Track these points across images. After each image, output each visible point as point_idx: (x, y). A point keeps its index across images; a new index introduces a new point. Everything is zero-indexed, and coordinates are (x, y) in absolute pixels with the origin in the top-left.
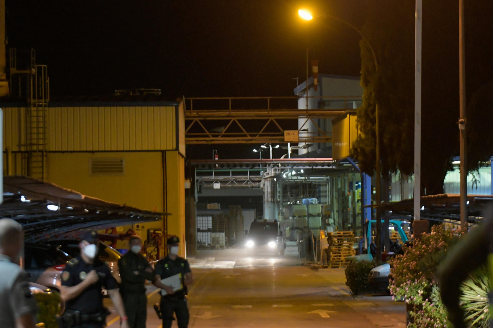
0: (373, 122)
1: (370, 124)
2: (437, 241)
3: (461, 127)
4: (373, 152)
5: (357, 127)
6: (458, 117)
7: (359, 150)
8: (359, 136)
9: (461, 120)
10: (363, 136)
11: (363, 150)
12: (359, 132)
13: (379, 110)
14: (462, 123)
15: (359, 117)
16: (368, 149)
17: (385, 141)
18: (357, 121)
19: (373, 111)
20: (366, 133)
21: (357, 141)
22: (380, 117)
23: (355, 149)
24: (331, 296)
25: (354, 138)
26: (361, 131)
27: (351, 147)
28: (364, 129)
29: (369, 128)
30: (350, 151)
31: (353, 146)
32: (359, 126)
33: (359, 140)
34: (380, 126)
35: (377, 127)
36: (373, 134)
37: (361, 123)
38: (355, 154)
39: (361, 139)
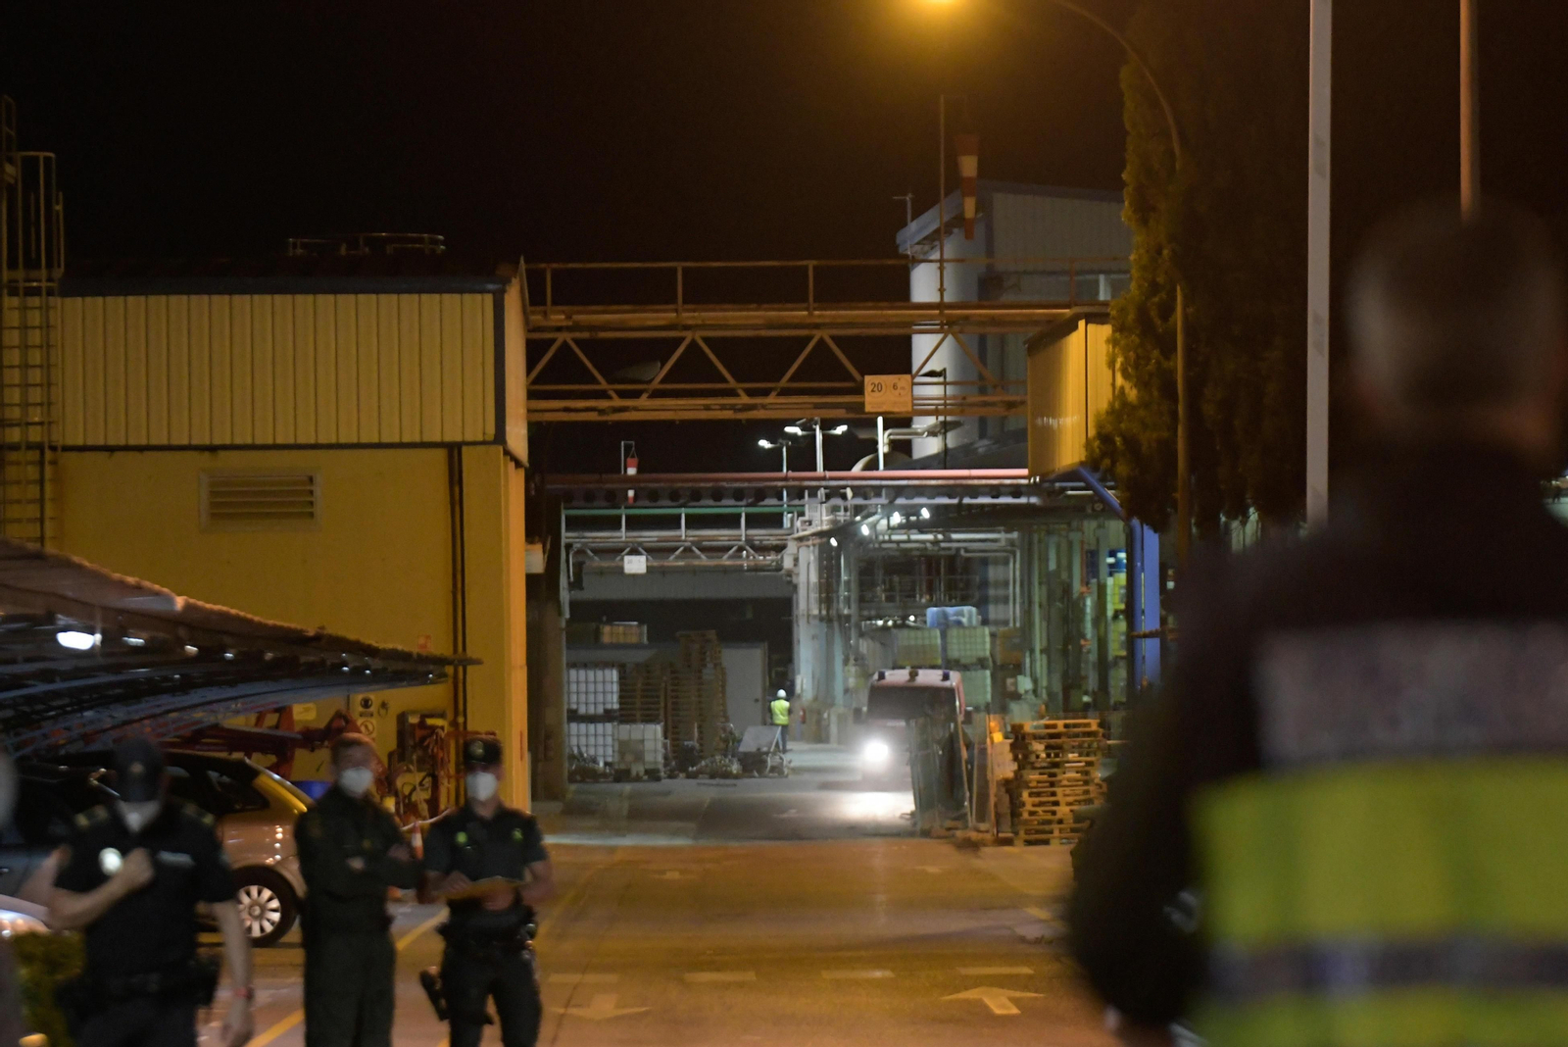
0: (1168, 350)
1: (1156, 353)
4: (1167, 448)
5: (1111, 364)
7: (1118, 440)
8: (1120, 395)
10: (1132, 394)
11: (1131, 443)
12: (1120, 380)
13: (1185, 307)
15: (1120, 328)
16: (1148, 440)
17: (1209, 409)
18: (1113, 342)
19: (1167, 311)
20: (1142, 384)
21: (1111, 411)
22: (1190, 331)
23: (1104, 438)
24: (1023, 940)
25: (1102, 400)
26: (1126, 375)
27: (1092, 433)
28: (1135, 369)
29: (1151, 367)
30: (1088, 444)
31: (1100, 426)
32: (1119, 360)
33: (1120, 409)
34: (1189, 363)
35: (1179, 361)
36: (1168, 390)
37: (1125, 351)
38: (1104, 454)
39: (1125, 404)
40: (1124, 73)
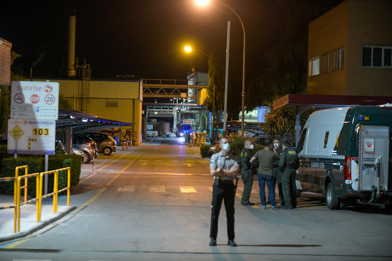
0: (213, 92)
1: (211, 92)
2: (231, 139)
3: (243, 95)
4: (212, 103)
5: (206, 93)
6: (242, 91)
7: (207, 102)
8: (207, 97)
9: (243, 92)
10: (209, 97)
11: (208, 102)
12: (207, 95)
13: (215, 87)
14: (243, 94)
15: (207, 89)
16: (210, 102)
17: (217, 99)
18: (207, 91)
19: (213, 87)
20: (210, 96)
22: (215, 90)
23: (205, 102)
24: (194, 158)
25: (205, 97)
27: (204, 101)
28: (209, 94)
29: (211, 94)
31: (205, 100)
32: (207, 93)
33: (207, 98)
34: (215, 93)
35: (214, 93)
36: (212, 96)
37: (208, 92)
38: (205, 103)
39: (208, 98)
40: (209, 61)
